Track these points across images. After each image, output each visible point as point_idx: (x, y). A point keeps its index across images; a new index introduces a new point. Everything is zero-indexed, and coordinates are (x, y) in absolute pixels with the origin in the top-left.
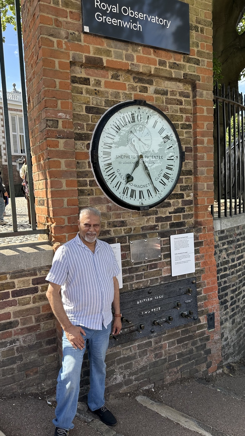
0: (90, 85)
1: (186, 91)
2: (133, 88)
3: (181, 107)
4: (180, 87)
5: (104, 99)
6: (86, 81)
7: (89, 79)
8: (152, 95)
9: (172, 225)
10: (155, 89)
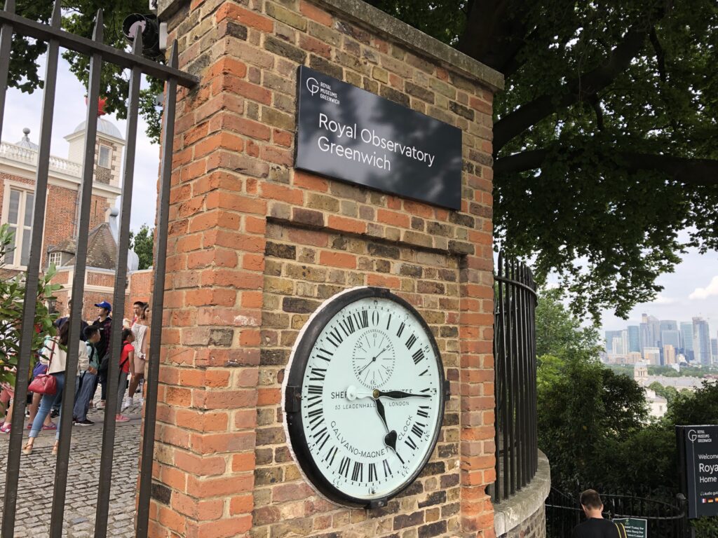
0: (294, 258)
1: (450, 270)
2: (367, 265)
3: (441, 296)
4: (441, 263)
5: (317, 284)
6: (289, 252)
7: (294, 248)
8: (397, 277)
10: (402, 266)
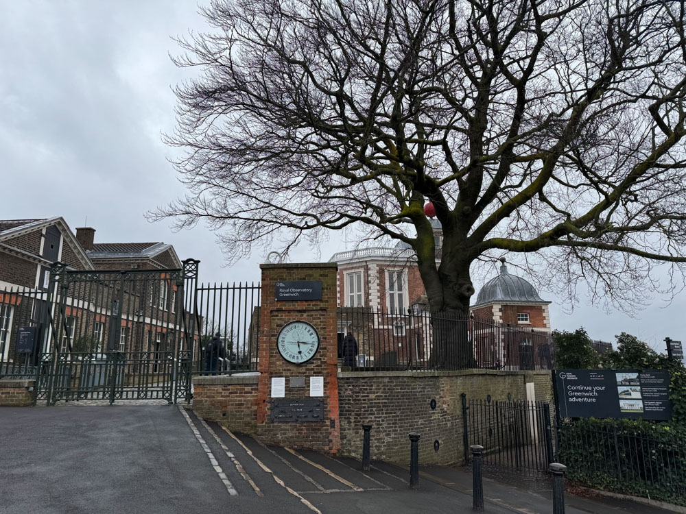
0: (278, 317)
2: (297, 316)
4: (320, 312)
5: (284, 321)
8: (305, 317)
9: (315, 373)
10: (307, 315)
